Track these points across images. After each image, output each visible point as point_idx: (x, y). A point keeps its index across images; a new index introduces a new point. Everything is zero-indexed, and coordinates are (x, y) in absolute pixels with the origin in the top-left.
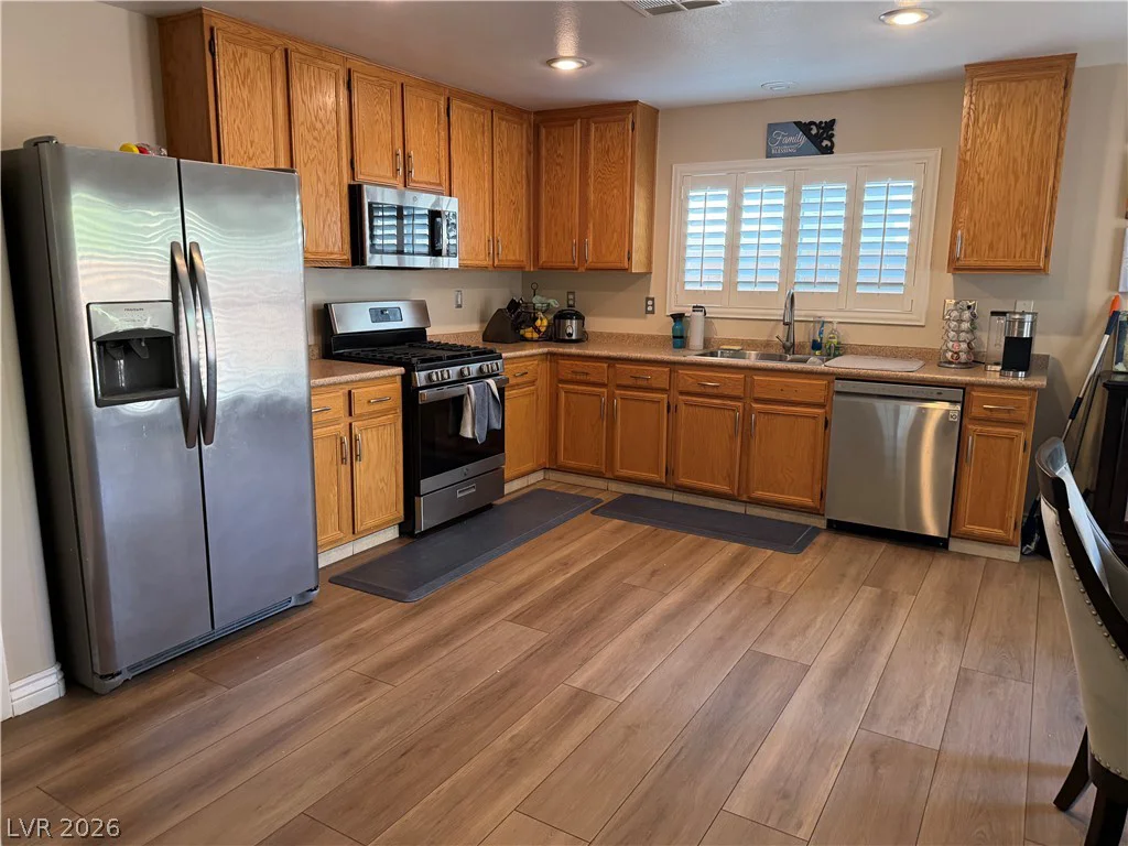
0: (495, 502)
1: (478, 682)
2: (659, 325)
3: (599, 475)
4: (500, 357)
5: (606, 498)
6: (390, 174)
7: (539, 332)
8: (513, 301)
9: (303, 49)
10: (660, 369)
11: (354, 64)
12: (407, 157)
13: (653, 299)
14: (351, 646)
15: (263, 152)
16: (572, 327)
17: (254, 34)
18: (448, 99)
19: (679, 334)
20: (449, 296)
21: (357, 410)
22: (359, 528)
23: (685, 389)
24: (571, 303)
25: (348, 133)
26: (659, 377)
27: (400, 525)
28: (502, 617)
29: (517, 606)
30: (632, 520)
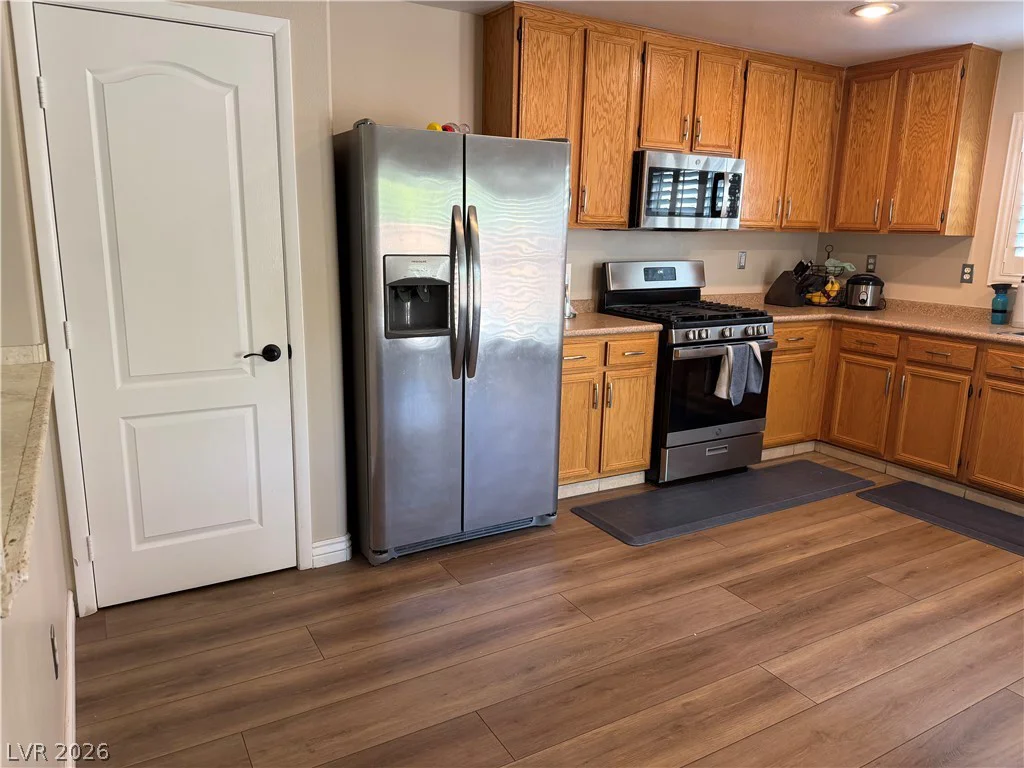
0: (749, 466)
1: (671, 639)
2: (978, 295)
3: (874, 455)
4: (770, 320)
5: (880, 481)
6: (676, 140)
7: (828, 297)
8: (801, 263)
9: (601, 27)
10: (964, 346)
11: (650, 37)
12: (695, 122)
13: (972, 267)
14: (569, 573)
15: (556, 125)
16: (867, 293)
17: (558, 19)
18: (747, 62)
19: (1000, 308)
20: (732, 257)
21: (612, 360)
22: (604, 468)
23: (993, 372)
24: (871, 267)
25: (638, 103)
26: (965, 356)
27: (646, 472)
28: (719, 582)
29: (737, 575)
30: (903, 512)
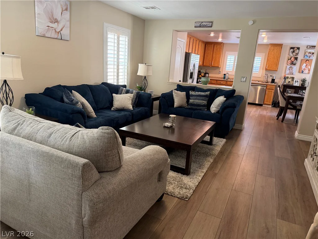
2: (222, 75)
7: (202, 76)
13: (220, 72)
16: (207, 75)
18: (199, 41)
19: (224, 77)
24: (207, 71)
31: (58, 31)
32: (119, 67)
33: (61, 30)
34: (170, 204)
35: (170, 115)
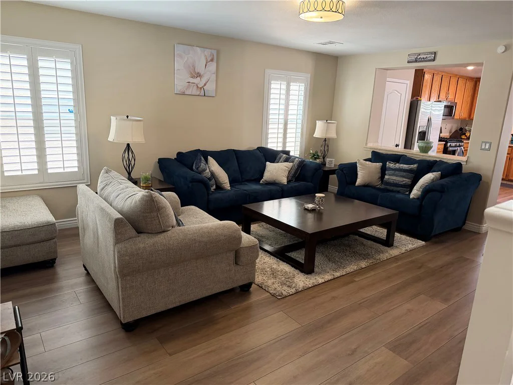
6: (445, 98)
7: (466, 137)
25: (440, 89)
31: (200, 86)
32: (287, 126)
33: (205, 85)
34: (256, 296)
35: (316, 194)
